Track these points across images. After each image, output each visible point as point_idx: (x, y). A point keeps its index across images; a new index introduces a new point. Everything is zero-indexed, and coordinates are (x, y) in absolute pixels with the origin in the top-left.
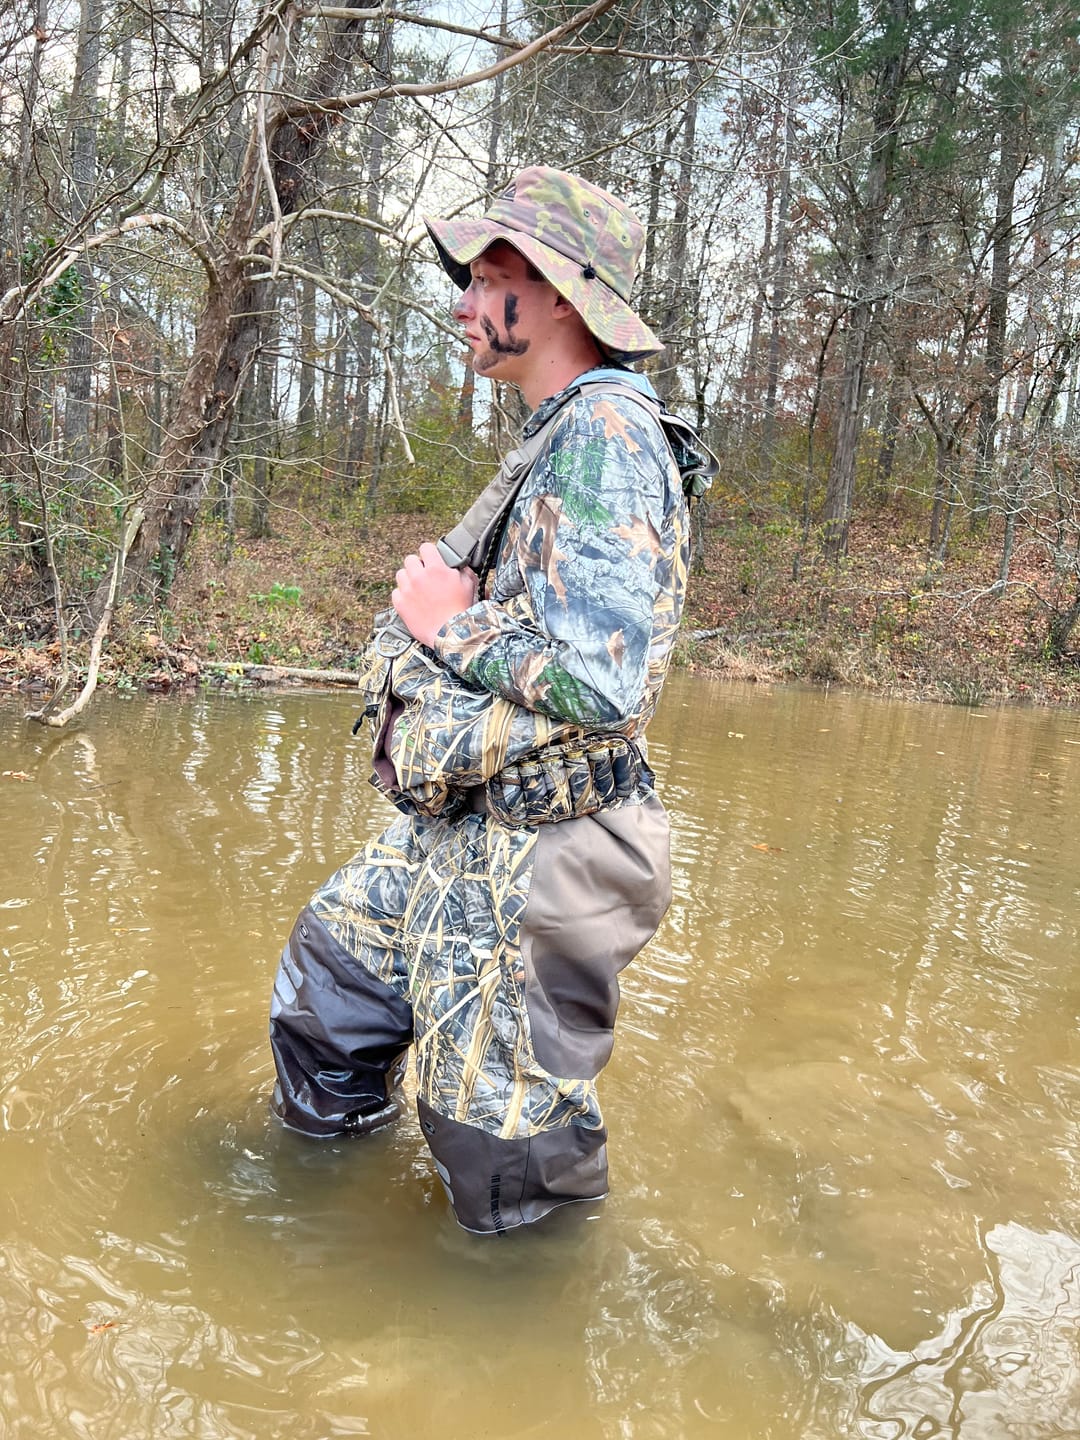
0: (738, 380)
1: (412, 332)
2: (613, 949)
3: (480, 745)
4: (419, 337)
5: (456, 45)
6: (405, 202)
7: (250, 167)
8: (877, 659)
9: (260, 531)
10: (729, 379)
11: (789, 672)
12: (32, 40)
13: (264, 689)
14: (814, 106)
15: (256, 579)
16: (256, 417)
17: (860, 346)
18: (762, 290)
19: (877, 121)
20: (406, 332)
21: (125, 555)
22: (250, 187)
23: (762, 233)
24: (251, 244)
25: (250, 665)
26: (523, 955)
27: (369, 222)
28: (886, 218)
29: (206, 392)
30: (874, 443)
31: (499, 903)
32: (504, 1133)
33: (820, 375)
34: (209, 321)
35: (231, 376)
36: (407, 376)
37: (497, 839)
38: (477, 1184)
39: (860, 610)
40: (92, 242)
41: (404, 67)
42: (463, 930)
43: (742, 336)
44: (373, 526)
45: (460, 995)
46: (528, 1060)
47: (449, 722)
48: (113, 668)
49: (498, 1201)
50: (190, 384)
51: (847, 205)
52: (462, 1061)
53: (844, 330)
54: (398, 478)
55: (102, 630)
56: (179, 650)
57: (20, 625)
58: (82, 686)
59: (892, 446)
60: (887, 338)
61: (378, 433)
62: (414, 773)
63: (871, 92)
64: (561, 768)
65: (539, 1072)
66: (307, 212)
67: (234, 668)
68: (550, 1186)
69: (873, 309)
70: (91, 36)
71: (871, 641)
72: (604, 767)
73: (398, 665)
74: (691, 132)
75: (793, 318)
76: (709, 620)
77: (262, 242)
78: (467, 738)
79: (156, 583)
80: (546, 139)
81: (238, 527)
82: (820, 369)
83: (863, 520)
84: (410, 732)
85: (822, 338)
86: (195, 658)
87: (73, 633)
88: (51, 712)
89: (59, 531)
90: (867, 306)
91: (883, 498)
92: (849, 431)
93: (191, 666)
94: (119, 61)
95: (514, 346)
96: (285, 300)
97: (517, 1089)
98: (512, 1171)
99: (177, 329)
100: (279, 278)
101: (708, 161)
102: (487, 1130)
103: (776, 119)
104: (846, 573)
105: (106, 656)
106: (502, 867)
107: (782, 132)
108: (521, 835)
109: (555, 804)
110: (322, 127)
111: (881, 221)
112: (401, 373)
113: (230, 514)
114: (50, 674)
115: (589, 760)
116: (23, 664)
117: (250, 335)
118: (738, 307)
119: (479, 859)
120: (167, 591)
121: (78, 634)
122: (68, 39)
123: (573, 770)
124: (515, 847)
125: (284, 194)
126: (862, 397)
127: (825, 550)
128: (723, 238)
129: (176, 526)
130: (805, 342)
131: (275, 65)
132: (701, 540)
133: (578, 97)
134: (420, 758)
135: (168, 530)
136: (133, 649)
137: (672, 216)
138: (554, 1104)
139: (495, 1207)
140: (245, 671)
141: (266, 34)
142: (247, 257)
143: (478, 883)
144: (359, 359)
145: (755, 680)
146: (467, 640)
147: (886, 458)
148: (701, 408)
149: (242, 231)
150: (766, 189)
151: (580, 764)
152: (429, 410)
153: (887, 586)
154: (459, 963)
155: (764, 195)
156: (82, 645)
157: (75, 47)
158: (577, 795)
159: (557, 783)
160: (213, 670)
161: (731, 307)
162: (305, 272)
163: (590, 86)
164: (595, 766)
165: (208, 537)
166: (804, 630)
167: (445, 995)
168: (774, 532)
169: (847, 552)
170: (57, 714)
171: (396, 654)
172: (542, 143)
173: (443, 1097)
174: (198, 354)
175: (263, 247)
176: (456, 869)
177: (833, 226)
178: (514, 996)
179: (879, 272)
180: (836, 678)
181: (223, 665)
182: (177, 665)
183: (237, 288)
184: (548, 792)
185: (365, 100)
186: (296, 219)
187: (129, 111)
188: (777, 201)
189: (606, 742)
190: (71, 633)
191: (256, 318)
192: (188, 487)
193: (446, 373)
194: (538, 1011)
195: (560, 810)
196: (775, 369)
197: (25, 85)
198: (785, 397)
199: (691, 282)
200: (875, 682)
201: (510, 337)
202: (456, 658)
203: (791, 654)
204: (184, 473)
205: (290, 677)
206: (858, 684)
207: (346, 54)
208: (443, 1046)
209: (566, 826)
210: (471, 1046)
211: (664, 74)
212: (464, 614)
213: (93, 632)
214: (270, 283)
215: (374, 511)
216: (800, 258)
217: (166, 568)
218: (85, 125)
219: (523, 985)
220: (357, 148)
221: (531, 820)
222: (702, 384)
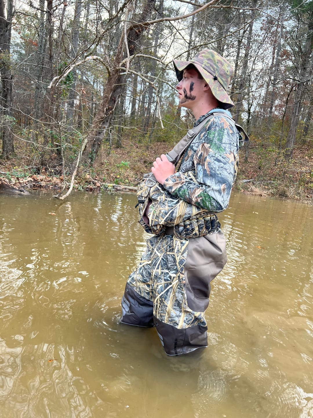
0: (261, 105)
1: (165, 89)
2: (210, 274)
3: (176, 214)
4: (167, 90)
5: (182, 5)
6: (165, 51)
7: (121, 42)
8: (300, 191)
9: (119, 146)
10: (258, 104)
11: (272, 194)
12: (63, 5)
13: (118, 192)
14: (290, 22)
15: (117, 160)
16: (119, 113)
17: (300, 96)
18: (270, 78)
19: (309, 27)
20: (163, 89)
21: (82, 152)
22: (121, 48)
23: (271, 60)
24: (121, 64)
25: (114, 185)
26: (185, 276)
27: (154, 58)
28: (310, 56)
29: (106, 107)
30: (302, 125)
31: (178, 261)
32: (179, 327)
33: (287, 104)
34: (108, 86)
35: (113, 102)
36: (162, 102)
37: (177, 242)
38: (170, 341)
39: (295, 176)
40: (77, 64)
41: (167, 11)
42: (166, 269)
43: (263, 92)
44: (150, 146)
45: (166, 287)
46: (186, 306)
47: (167, 208)
48: (77, 184)
49: (176, 346)
50: (102, 104)
51: (298, 52)
52: (167, 306)
53: (295, 91)
54: (158, 132)
55: (75, 173)
56: (95, 180)
57: (53, 171)
58: (69, 188)
59: (308, 126)
60: (309, 93)
61: (153, 119)
62: (155, 221)
63: (308, 18)
64: (196, 222)
65: (189, 310)
66: (137, 55)
67: (110, 185)
68: (191, 342)
69: (305, 84)
70: (79, 4)
71: (298, 186)
72: (209, 222)
73: (152, 189)
74: (251, 30)
75: (279, 86)
76: (248, 177)
77: (124, 64)
78: (173, 212)
79: (90, 160)
80: (207, 32)
81: (113, 144)
82: (287, 102)
83: (298, 148)
84: (154, 209)
85: (288, 93)
86: (100, 182)
87: (67, 173)
88: (59, 196)
89: (65, 145)
90: (303, 83)
91: (304, 142)
92: (295, 122)
93: (98, 184)
94: (86, 11)
95: (191, 97)
96: (129, 79)
97: (182, 314)
98: (181, 338)
99: (98, 87)
100: (128, 74)
101: (255, 39)
102: (174, 326)
103: (278, 26)
104: (291, 165)
105: (75, 180)
106: (178, 251)
107: (279, 30)
108: (184, 241)
109: (194, 232)
110: (143, 30)
111: (309, 57)
112: (161, 101)
113: (111, 141)
114: (60, 185)
115: (204, 220)
116: (53, 181)
117: (119, 90)
118: (262, 83)
119: (171, 248)
120: (92, 163)
121: (68, 174)
122: (73, 4)
123: (200, 223)
124: (182, 245)
125: (131, 49)
126: (299, 111)
127: (285, 157)
128: (259, 62)
129: (96, 144)
130: (282, 93)
131: (130, 13)
132: (247, 152)
133: (217, 20)
134: (157, 217)
135: (94, 145)
136: (83, 179)
137: (244, 55)
138: (193, 319)
139: (175, 348)
140: (113, 186)
141: (128, 4)
142: (119, 68)
143: (171, 255)
144: (149, 97)
145: (262, 195)
146: (175, 183)
147: (306, 129)
148: (249, 113)
149: (118, 61)
150: (273, 47)
151: (202, 221)
152: (168, 112)
153: (304, 169)
154: (166, 278)
155: (272, 49)
156: (69, 177)
157: (74, 7)
158: (201, 230)
159: (195, 227)
160: (104, 185)
161: (260, 82)
162: (135, 72)
163: (221, 16)
164: (206, 222)
165: (104, 147)
166: (277, 181)
167: (162, 287)
168: (270, 151)
169: (292, 158)
170: (62, 196)
171: (151, 186)
172: (206, 33)
173: (161, 316)
174: (104, 96)
175: (124, 65)
176: (165, 251)
177: (293, 58)
178: (182, 288)
179: (307, 73)
180: (287, 196)
181: (107, 184)
182: (94, 184)
183: (116, 76)
184: (192, 229)
185: (155, 22)
186: (134, 57)
187: (88, 25)
188: (276, 50)
189: (209, 215)
190: (66, 173)
191: (121, 85)
192: (100, 133)
193: (173, 101)
194: (188, 292)
195: (196, 234)
196: (273, 102)
197: (61, 18)
198: (276, 110)
199: (248, 75)
200: (299, 198)
201: (191, 94)
202: (171, 188)
203: (273, 188)
204: (99, 130)
205: (125, 189)
206: (293, 198)
207: (150, 9)
208: (161, 302)
209: (197, 239)
210: (169, 302)
211: (244, 13)
212: (173, 175)
213: (72, 174)
214: (125, 75)
215: (151, 141)
216: (283, 68)
217: (92, 156)
218: (76, 30)
219: (185, 285)
220: (152, 35)
221: (187, 237)
222: (250, 106)
